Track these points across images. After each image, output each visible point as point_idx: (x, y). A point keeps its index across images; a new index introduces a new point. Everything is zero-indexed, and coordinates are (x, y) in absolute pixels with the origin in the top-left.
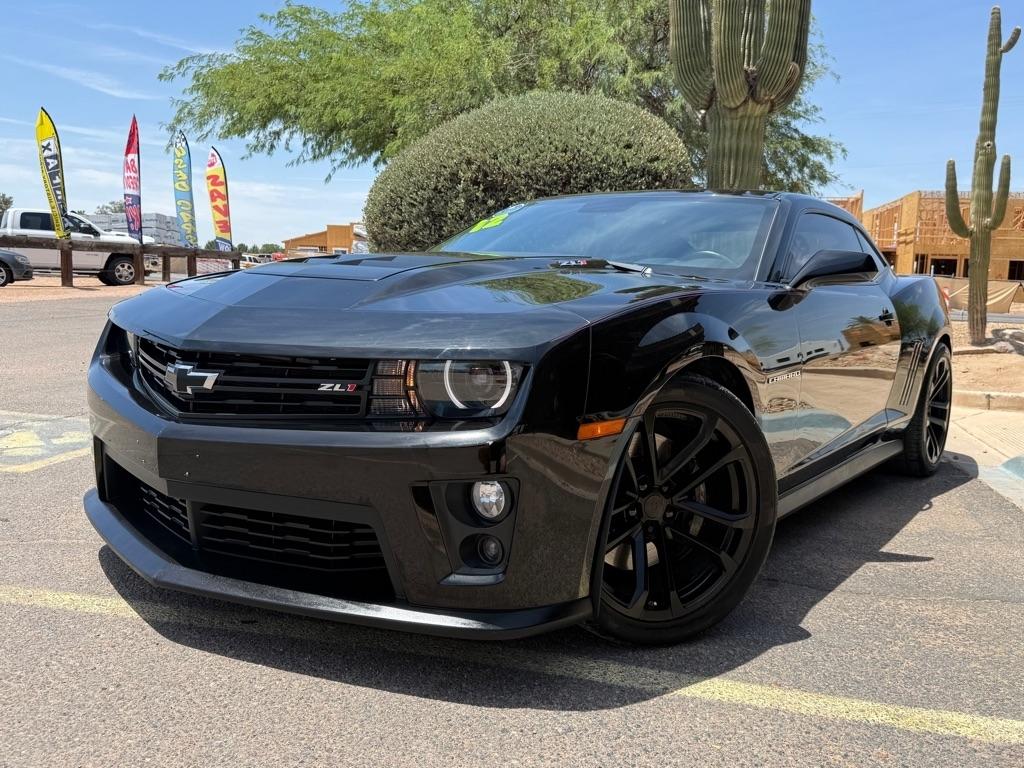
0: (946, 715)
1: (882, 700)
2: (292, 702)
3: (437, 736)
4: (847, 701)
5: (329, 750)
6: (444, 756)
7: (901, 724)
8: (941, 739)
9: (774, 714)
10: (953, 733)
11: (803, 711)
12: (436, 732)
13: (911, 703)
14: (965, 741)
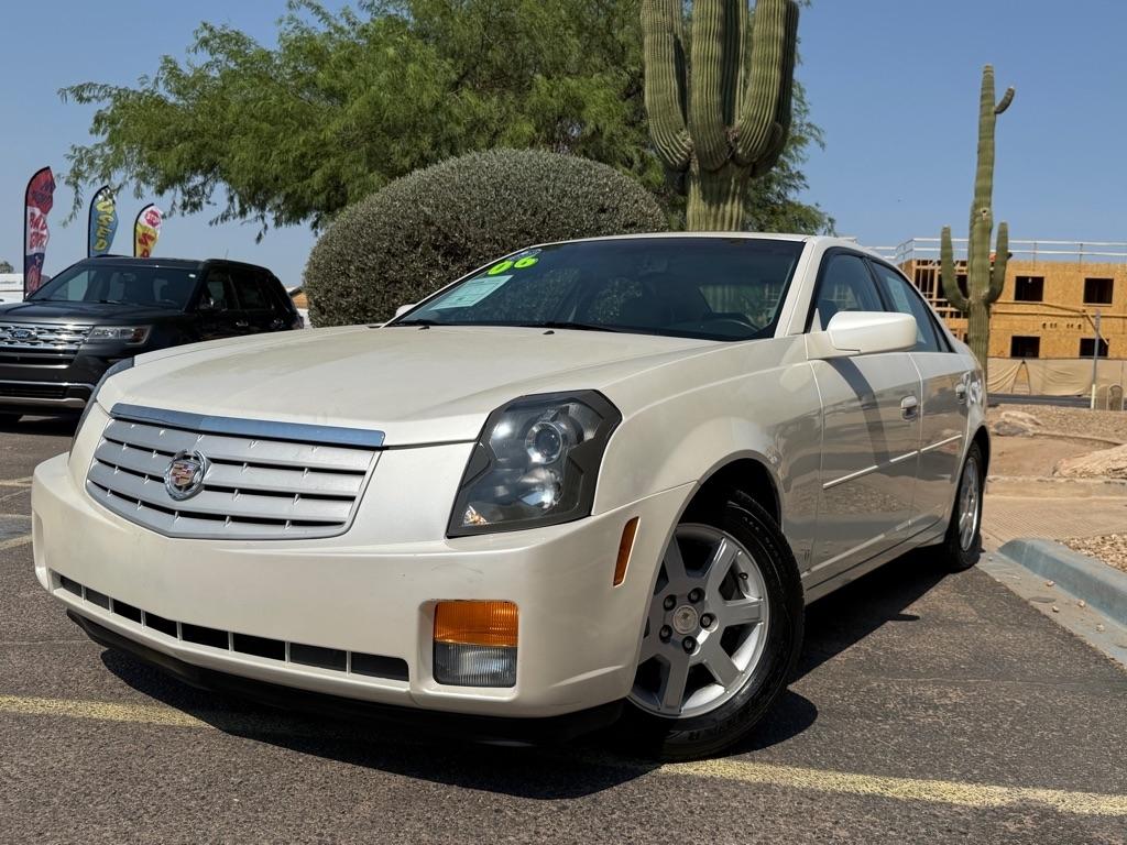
0: (935, 784)
1: (872, 772)
2: (273, 792)
3: (429, 819)
4: (839, 775)
5: (321, 835)
6: (439, 836)
7: (889, 794)
8: (927, 804)
9: (767, 788)
10: (939, 799)
11: (796, 784)
12: (429, 815)
13: (900, 774)
14: (950, 806)
